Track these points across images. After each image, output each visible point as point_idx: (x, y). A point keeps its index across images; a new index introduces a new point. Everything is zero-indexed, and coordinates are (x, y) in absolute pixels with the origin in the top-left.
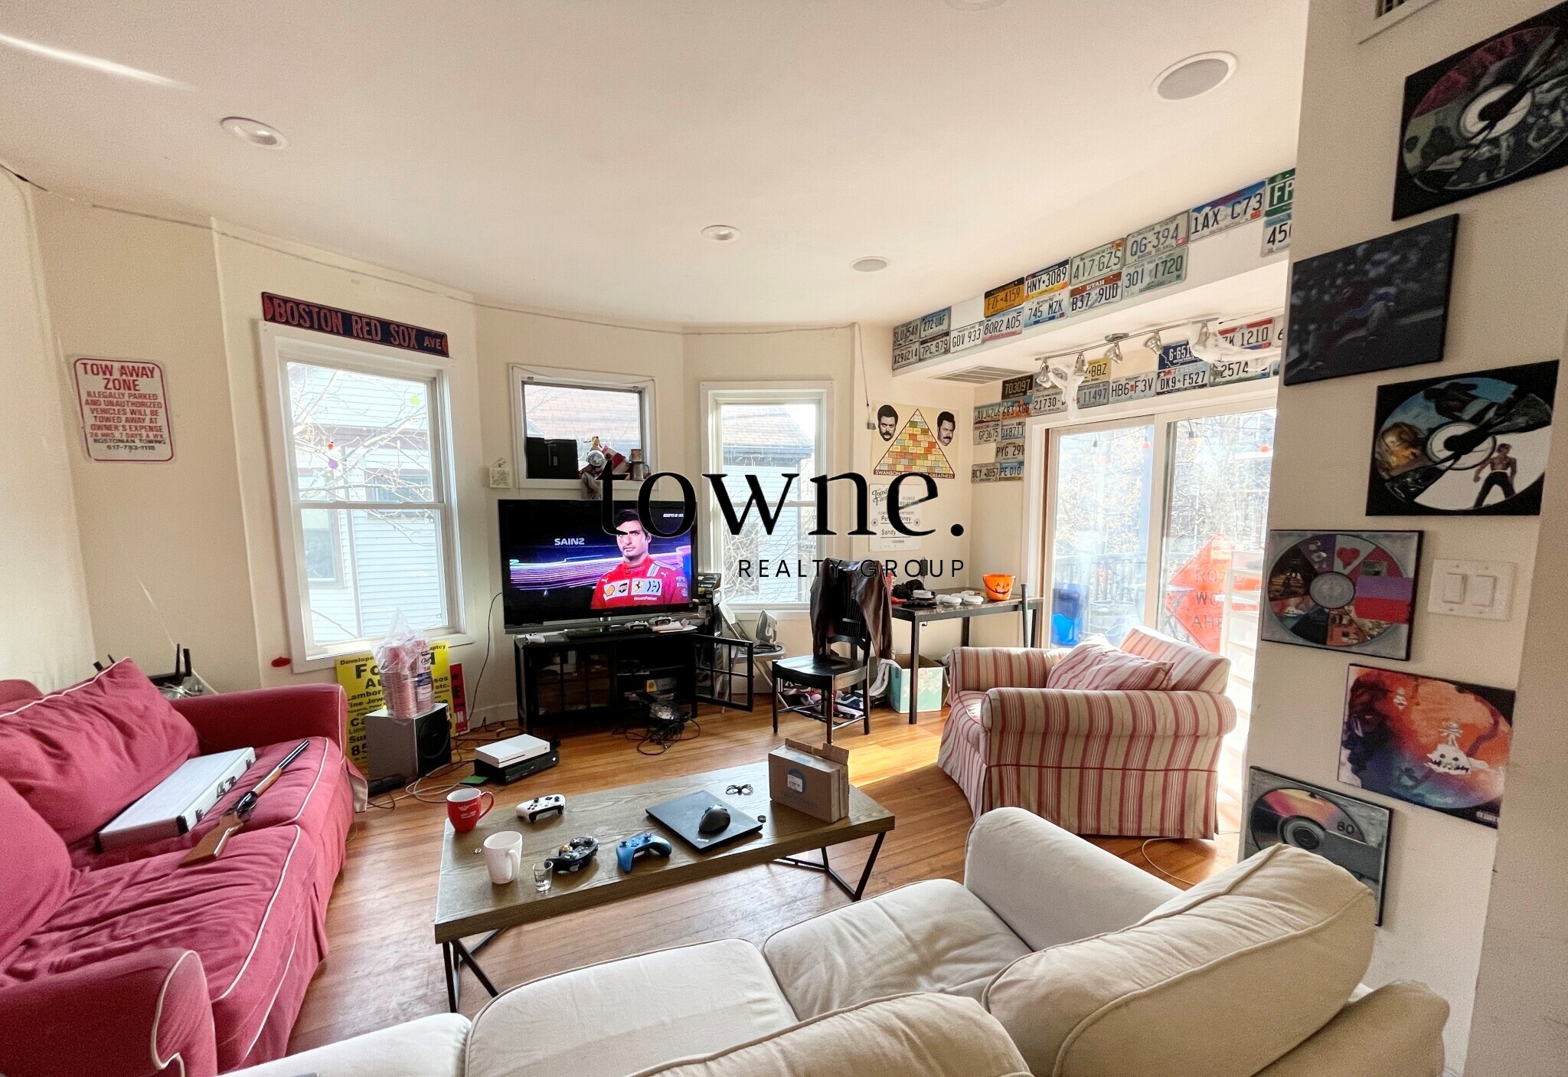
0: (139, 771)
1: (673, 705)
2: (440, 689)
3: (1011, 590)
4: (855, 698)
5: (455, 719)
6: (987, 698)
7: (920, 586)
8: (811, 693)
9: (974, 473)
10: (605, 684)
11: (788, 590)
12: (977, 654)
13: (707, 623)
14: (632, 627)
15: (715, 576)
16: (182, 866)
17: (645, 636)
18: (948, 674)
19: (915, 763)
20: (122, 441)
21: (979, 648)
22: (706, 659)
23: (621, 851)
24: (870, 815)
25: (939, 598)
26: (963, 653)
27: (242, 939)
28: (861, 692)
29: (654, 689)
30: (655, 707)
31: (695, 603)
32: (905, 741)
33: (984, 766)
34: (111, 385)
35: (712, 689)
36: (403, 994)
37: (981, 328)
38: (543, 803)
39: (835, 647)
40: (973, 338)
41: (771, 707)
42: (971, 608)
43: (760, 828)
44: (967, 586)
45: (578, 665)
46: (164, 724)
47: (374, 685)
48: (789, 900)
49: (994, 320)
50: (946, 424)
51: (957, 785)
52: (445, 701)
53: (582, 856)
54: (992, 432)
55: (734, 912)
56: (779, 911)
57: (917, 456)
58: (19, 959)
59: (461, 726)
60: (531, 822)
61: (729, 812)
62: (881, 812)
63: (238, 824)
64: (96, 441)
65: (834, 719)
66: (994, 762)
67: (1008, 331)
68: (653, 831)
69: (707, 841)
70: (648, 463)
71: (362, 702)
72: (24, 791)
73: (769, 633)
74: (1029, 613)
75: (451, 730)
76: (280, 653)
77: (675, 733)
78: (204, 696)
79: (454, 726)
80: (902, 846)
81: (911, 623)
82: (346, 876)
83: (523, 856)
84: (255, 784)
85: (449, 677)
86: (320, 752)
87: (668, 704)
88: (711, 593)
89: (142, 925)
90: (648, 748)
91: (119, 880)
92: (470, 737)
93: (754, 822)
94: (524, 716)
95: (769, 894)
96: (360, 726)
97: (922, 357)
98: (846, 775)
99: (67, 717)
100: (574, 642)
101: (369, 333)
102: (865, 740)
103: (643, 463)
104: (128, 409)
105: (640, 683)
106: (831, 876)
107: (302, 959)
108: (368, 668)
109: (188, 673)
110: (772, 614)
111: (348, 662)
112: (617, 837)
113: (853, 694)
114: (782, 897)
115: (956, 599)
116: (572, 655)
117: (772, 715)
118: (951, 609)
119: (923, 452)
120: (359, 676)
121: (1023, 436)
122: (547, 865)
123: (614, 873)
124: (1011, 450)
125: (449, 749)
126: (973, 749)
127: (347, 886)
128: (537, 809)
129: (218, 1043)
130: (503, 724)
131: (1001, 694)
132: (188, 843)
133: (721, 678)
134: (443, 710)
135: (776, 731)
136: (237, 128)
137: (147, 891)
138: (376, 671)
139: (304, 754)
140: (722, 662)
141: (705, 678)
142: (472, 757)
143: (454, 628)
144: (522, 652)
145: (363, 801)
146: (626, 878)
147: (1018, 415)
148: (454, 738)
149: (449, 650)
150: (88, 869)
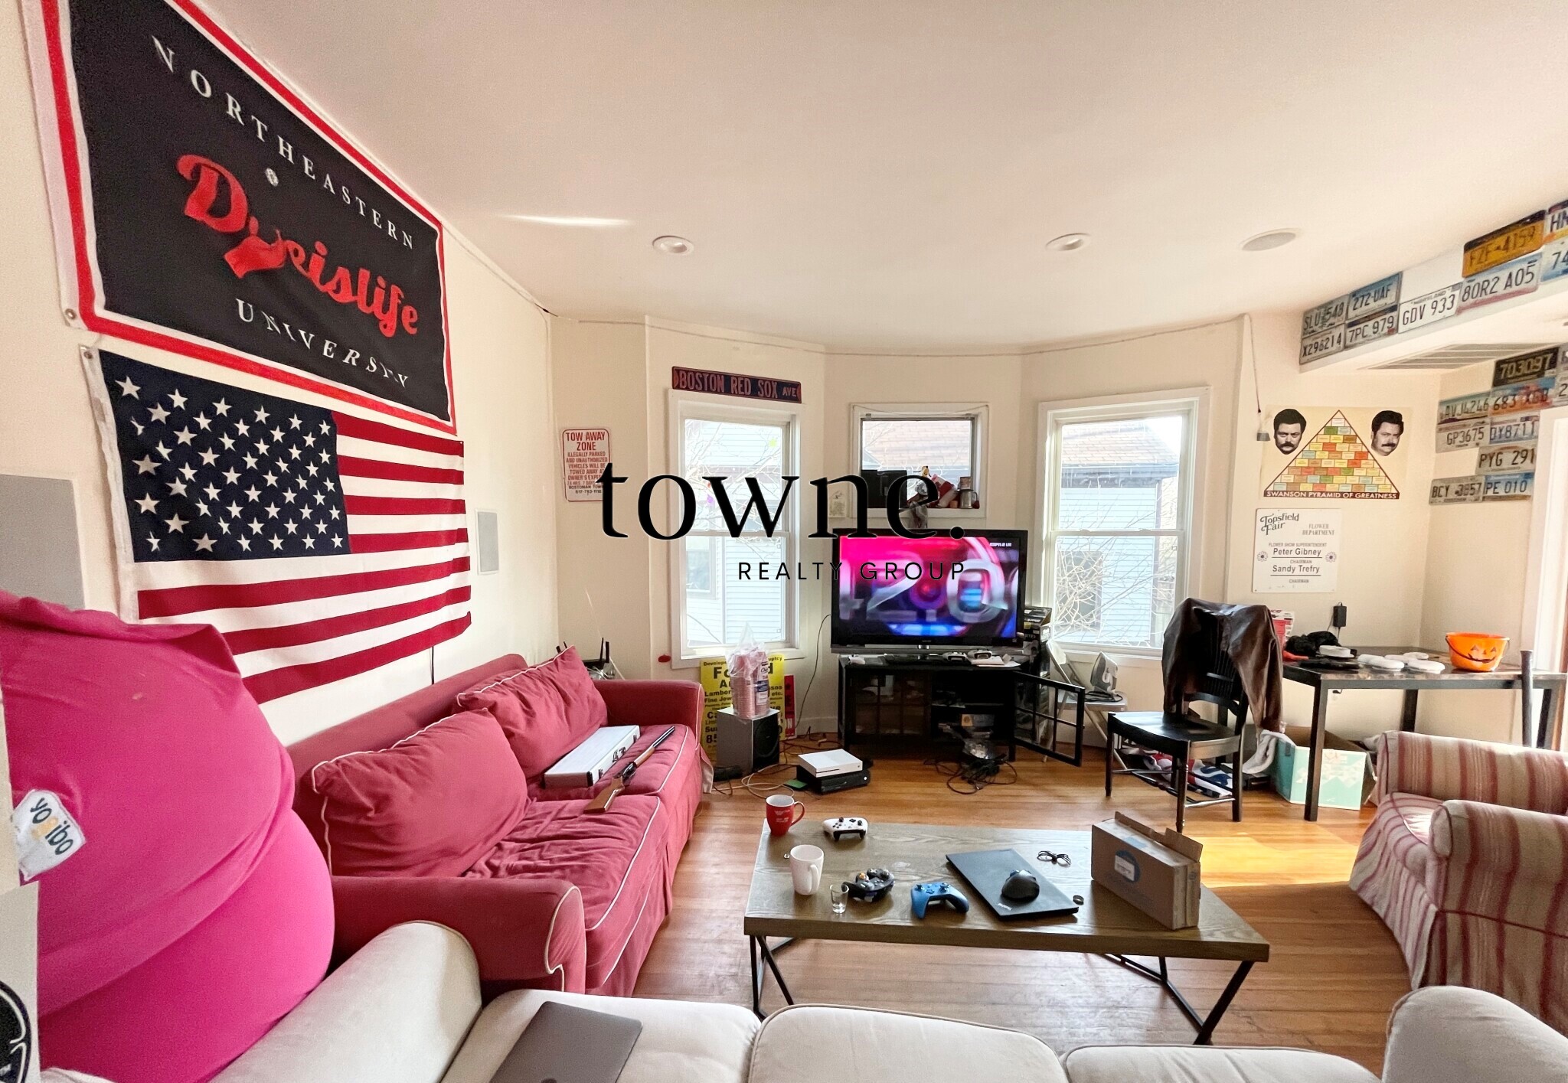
0: (570, 731)
1: (990, 744)
2: (775, 696)
3: (1500, 658)
4: (1221, 772)
5: (785, 724)
6: (1444, 813)
7: (1331, 640)
8: (1158, 757)
9: (1435, 492)
10: (919, 712)
11: (1138, 628)
12: (1428, 747)
13: (1032, 660)
14: (950, 657)
15: (1045, 611)
16: (586, 812)
17: (963, 668)
18: (1375, 762)
19: (1313, 875)
20: (583, 487)
21: (1432, 737)
22: (1028, 701)
23: (915, 893)
24: (1230, 934)
25: (1363, 658)
26: (1402, 742)
27: (612, 884)
28: (1230, 766)
29: (970, 724)
30: (968, 743)
31: (1018, 637)
32: (1298, 841)
33: (1433, 908)
34: (580, 448)
35: (1033, 734)
36: (720, 967)
37: (1457, 293)
38: (847, 826)
39: (1195, 706)
40: (1440, 307)
41: (1103, 765)
42: (1419, 677)
43: (1076, 910)
44: (1417, 644)
45: (895, 690)
46: (588, 697)
47: (725, 686)
48: (1109, 1004)
49: (1480, 279)
50: (1388, 427)
51: (1381, 921)
52: (778, 708)
53: (877, 889)
54: (1472, 433)
55: (1039, 994)
56: (1095, 1012)
57: (1338, 471)
58: (492, 857)
59: (790, 732)
60: (837, 840)
61: (1038, 882)
62: (1248, 934)
63: (621, 787)
64: (570, 487)
65: (1188, 794)
66: (1452, 904)
67: (1509, 290)
68: (950, 881)
69: (1009, 908)
70: (977, 491)
71: (714, 699)
72: (509, 735)
73: (1107, 679)
74: (1537, 696)
75: (781, 735)
76: (664, 652)
77: (988, 774)
78: (616, 680)
79: (784, 730)
80: (1281, 983)
81: (1312, 689)
82: (692, 846)
83: (823, 872)
84: (637, 756)
85: (783, 687)
86: (681, 738)
87: (983, 742)
88: (1039, 629)
89: (556, 853)
90: (959, 785)
91: (550, 813)
92: (796, 743)
93: (1066, 900)
94: (843, 731)
95: (1084, 988)
96: (714, 719)
97: (1348, 343)
98: (1196, 875)
99: (536, 684)
100: (893, 667)
101: (743, 390)
102: (1233, 829)
103: (971, 490)
104: (588, 463)
105: (954, 716)
106: (1168, 991)
107: (652, 910)
108: (723, 671)
109: (607, 661)
110: (1111, 658)
111: (709, 664)
112: (914, 877)
113: (1218, 766)
114: (1101, 996)
115: (1395, 664)
116: (889, 680)
117: (1104, 773)
118: (1386, 677)
119: (1345, 465)
120: (716, 677)
121: (1533, 436)
122: (844, 889)
123: (907, 916)
124: (1508, 457)
125: (777, 751)
126: (1413, 880)
127: (691, 856)
128: (842, 828)
129: (587, 964)
130: (824, 735)
131: (1469, 810)
132: (592, 795)
133: (1045, 723)
134: (775, 715)
135: (1108, 793)
136: (663, 245)
137: (563, 827)
138: (728, 674)
139: (671, 738)
140: (1047, 705)
141: (1026, 721)
142: (794, 762)
143: (789, 643)
144: (844, 670)
145: (709, 783)
146: (917, 924)
147: (1524, 407)
148: (783, 741)
149: (785, 662)
150: (535, 799)
